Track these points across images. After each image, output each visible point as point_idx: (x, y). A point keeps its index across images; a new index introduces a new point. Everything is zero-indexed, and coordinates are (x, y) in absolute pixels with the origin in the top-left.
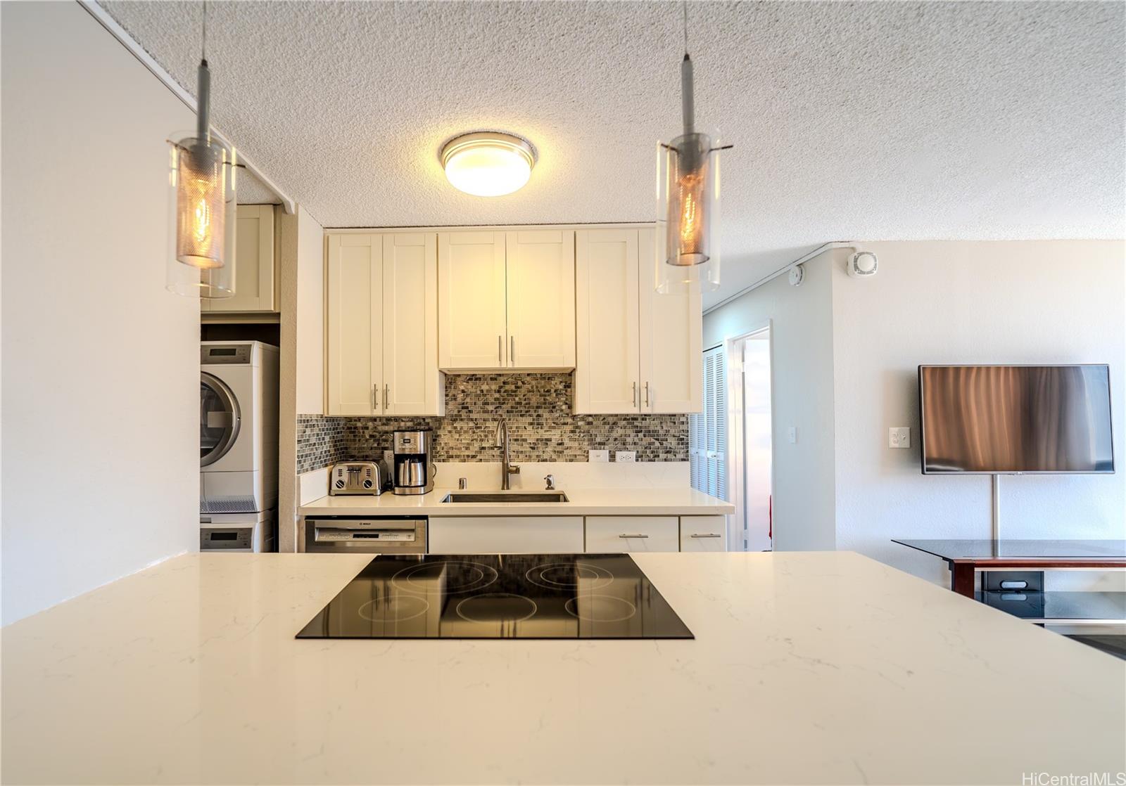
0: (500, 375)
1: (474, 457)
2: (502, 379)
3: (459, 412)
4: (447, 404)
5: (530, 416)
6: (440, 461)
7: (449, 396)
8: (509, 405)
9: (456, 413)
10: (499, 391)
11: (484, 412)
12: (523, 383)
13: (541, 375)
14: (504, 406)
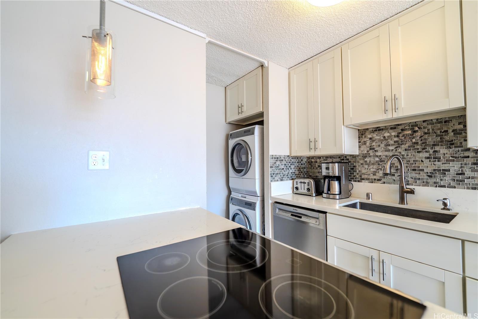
0: (398, 125)
1: (379, 180)
2: (401, 127)
3: (368, 151)
4: (360, 147)
5: (427, 152)
6: (356, 181)
7: (361, 143)
8: (407, 145)
9: (366, 152)
10: (398, 136)
11: (386, 151)
12: (419, 128)
13: (437, 120)
14: (403, 146)
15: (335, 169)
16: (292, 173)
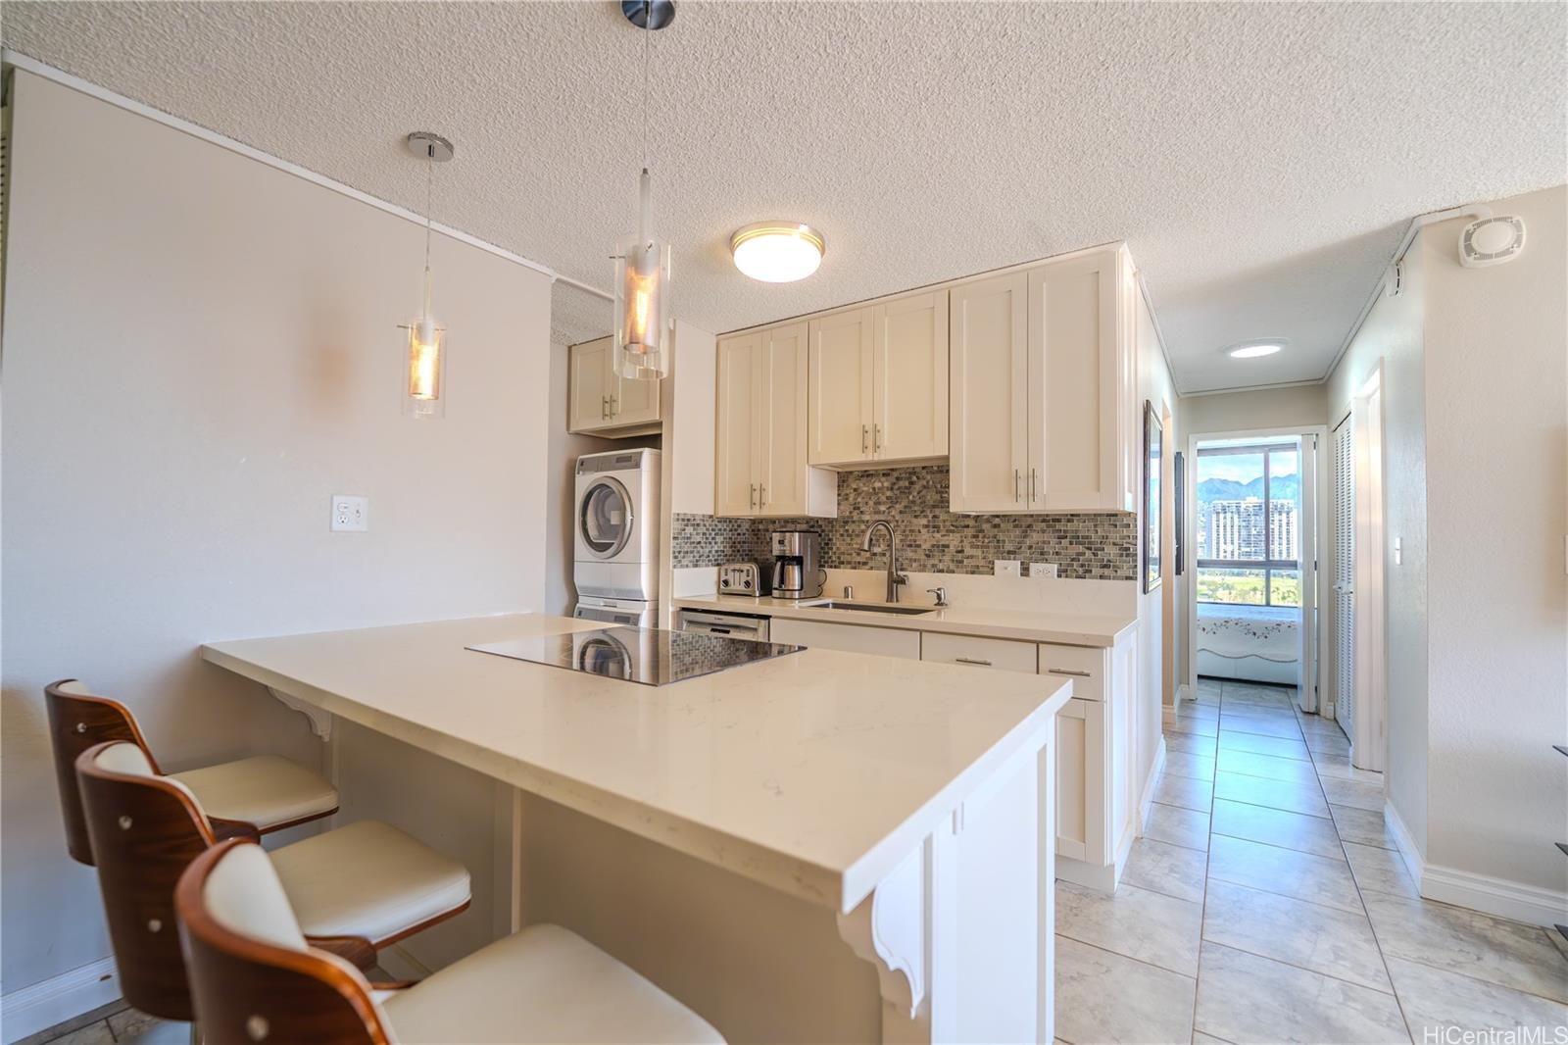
0: (892, 470)
1: (865, 564)
2: (895, 474)
3: (851, 513)
4: (839, 504)
5: (926, 516)
6: (831, 567)
7: (842, 498)
8: (903, 504)
9: (848, 513)
10: (892, 489)
11: (875, 513)
12: (918, 478)
13: (938, 467)
14: (897, 506)
15: (795, 544)
16: (717, 551)
